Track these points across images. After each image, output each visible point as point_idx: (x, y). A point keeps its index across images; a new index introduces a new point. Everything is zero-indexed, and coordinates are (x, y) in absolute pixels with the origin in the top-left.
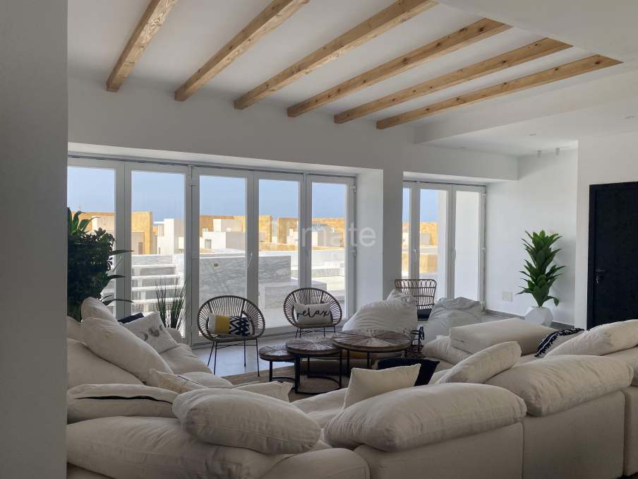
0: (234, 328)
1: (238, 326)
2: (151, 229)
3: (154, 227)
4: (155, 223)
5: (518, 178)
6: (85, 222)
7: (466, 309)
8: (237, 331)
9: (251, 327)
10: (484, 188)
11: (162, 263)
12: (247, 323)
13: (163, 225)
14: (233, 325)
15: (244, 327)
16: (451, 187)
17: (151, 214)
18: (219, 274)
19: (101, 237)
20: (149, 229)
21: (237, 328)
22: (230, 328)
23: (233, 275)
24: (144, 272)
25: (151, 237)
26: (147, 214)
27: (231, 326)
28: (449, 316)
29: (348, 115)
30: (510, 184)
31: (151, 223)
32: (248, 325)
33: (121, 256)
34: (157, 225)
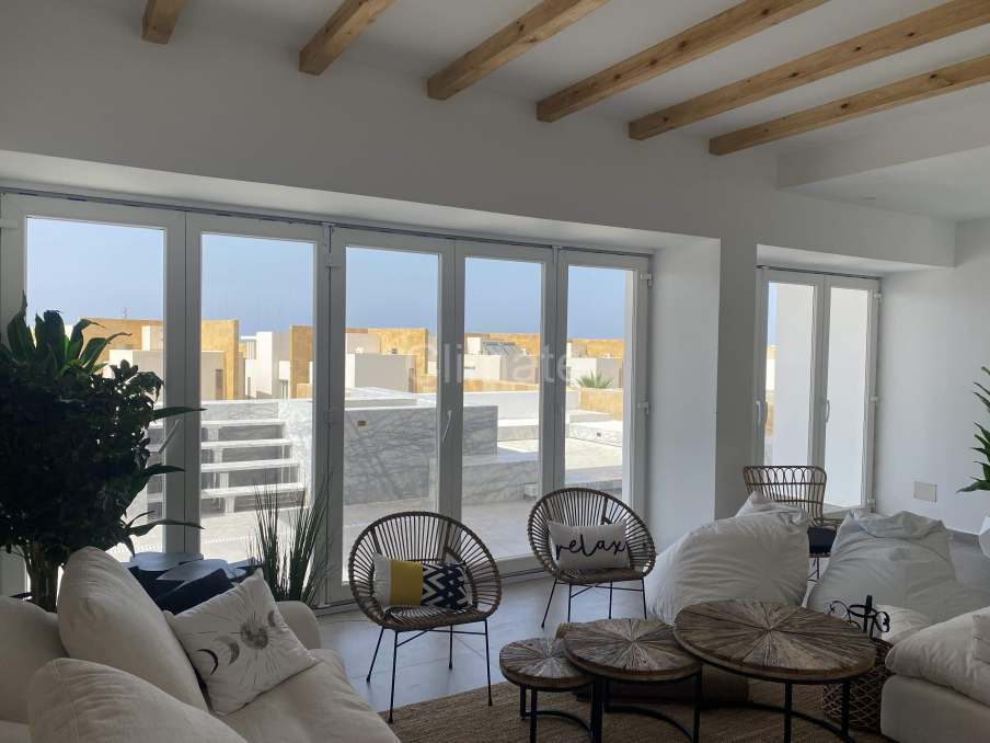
0: (432, 592)
1: (442, 587)
2: (236, 347)
3: (240, 345)
4: (243, 338)
5: (956, 264)
6: (98, 345)
7: (919, 539)
8: (441, 598)
9: (468, 587)
10: (879, 283)
11: (260, 417)
12: (460, 579)
13: (255, 341)
14: (430, 584)
15: (454, 589)
16: (823, 279)
17: (236, 324)
18: (367, 440)
19: (127, 382)
20: (232, 348)
21: (439, 593)
22: (425, 591)
23: (394, 443)
24: (226, 433)
25: (236, 360)
26: (230, 324)
27: (425, 586)
28: (893, 558)
29: (666, 119)
30: (938, 274)
31: (236, 338)
32: (462, 584)
33: (178, 420)
34: (244, 341)
